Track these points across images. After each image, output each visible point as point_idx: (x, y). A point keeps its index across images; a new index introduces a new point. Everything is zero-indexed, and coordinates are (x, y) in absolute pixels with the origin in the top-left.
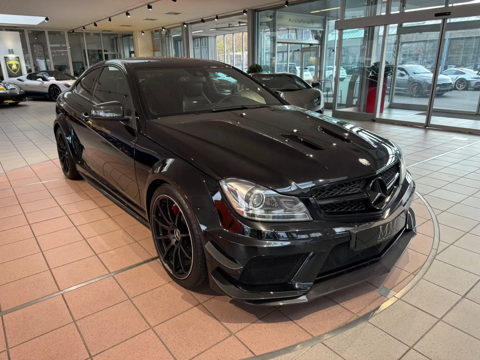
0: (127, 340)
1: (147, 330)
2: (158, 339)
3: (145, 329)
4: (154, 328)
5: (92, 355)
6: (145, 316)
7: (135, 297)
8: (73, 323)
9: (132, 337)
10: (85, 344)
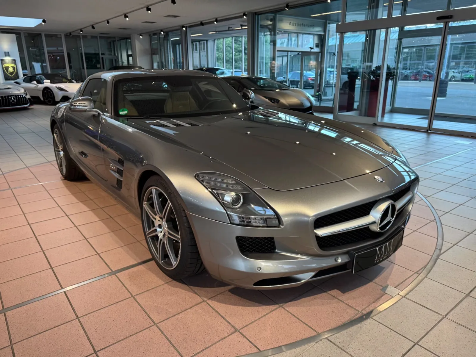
0: (131, 336)
1: (151, 326)
2: (162, 335)
3: (149, 326)
4: (158, 325)
5: (96, 351)
6: (148, 313)
7: (138, 294)
8: (77, 320)
9: (136, 333)
10: (89, 339)
